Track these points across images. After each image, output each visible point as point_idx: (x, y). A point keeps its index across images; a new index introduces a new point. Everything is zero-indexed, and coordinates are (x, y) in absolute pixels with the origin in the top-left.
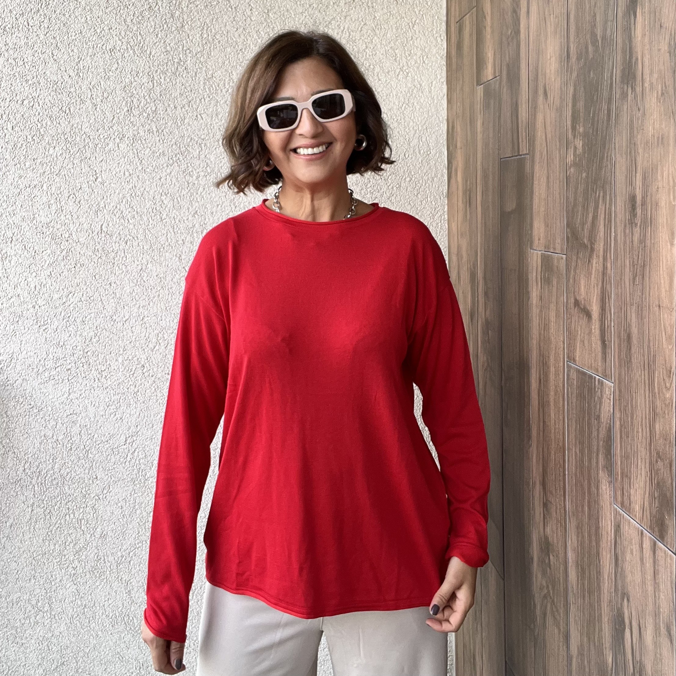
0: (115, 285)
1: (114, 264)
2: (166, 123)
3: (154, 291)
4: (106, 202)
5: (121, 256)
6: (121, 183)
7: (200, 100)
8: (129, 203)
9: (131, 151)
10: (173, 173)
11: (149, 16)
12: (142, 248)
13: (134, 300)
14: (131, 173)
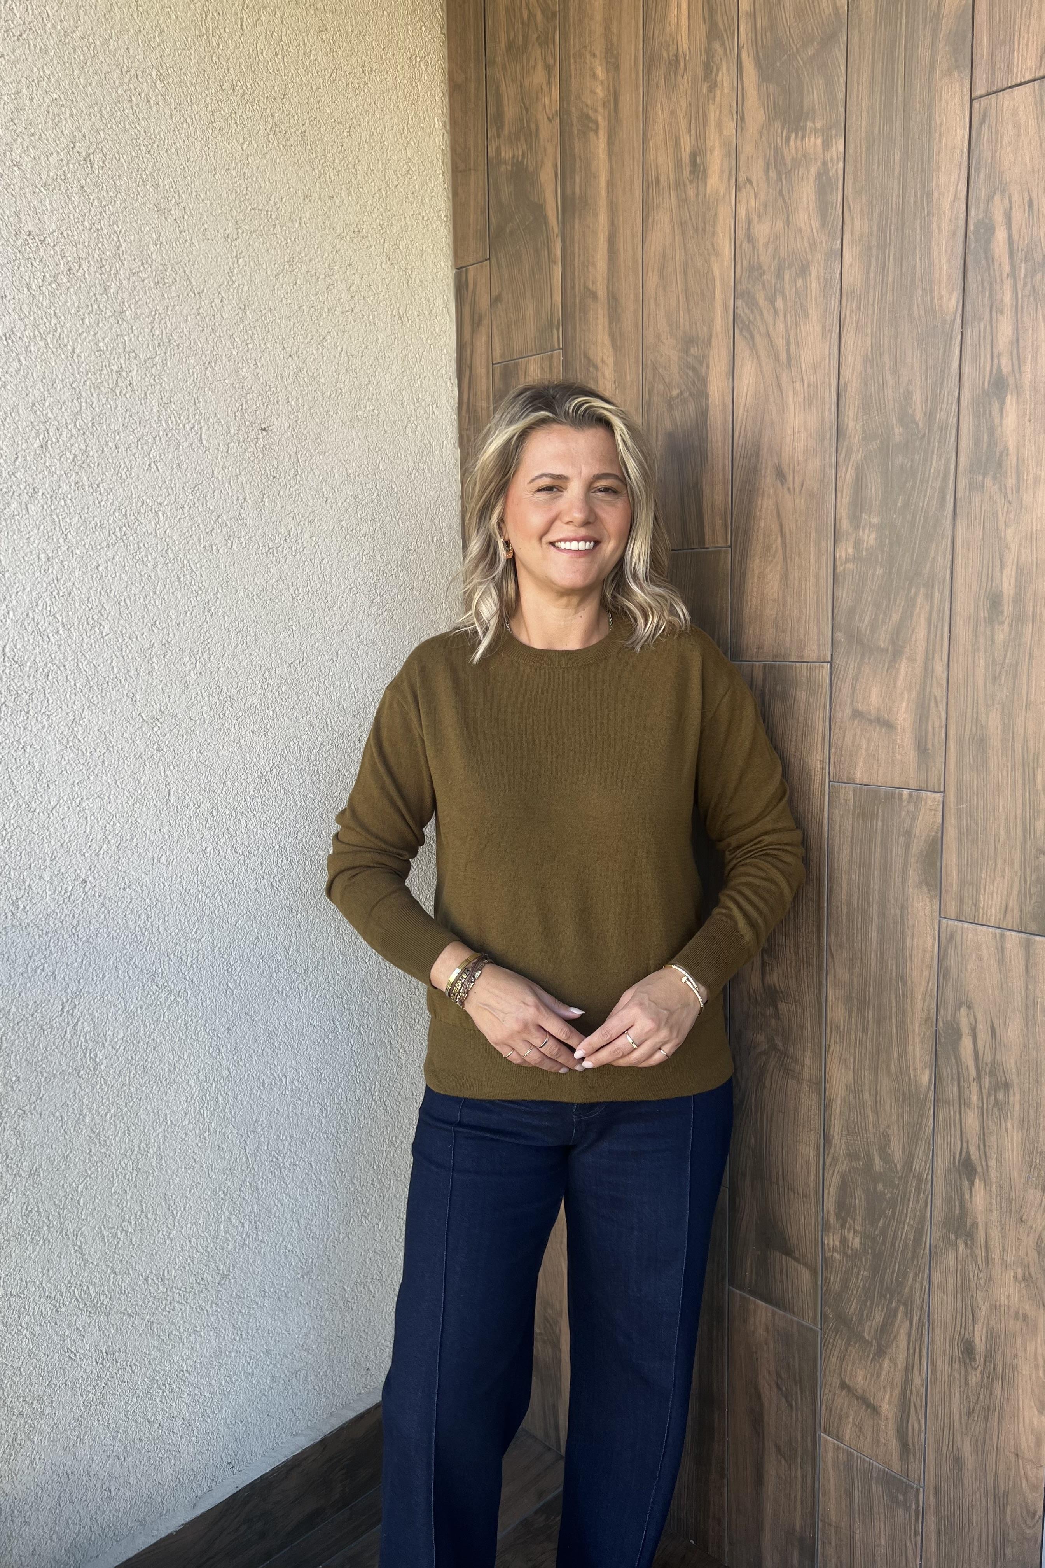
0: (32, 750)
1: (28, 713)
2: (104, 474)
3: (96, 755)
4: (11, 606)
5: (40, 700)
6: (34, 573)
7: (154, 438)
8: (48, 609)
9: (48, 518)
10: (117, 558)
11: (68, 284)
12: (73, 683)
13: (64, 772)
14: (50, 555)
